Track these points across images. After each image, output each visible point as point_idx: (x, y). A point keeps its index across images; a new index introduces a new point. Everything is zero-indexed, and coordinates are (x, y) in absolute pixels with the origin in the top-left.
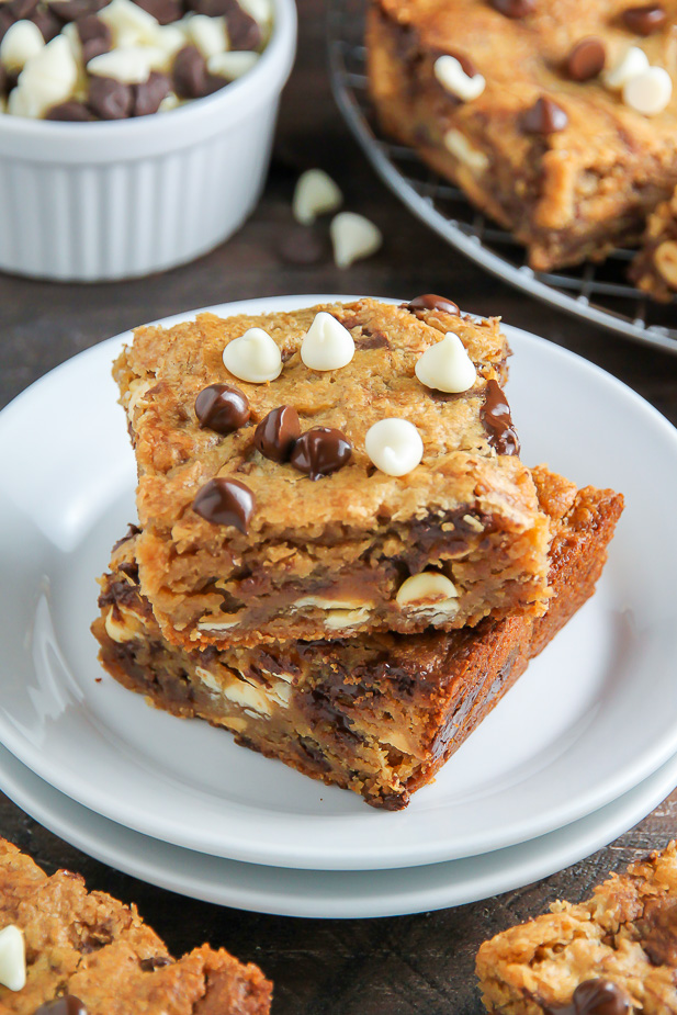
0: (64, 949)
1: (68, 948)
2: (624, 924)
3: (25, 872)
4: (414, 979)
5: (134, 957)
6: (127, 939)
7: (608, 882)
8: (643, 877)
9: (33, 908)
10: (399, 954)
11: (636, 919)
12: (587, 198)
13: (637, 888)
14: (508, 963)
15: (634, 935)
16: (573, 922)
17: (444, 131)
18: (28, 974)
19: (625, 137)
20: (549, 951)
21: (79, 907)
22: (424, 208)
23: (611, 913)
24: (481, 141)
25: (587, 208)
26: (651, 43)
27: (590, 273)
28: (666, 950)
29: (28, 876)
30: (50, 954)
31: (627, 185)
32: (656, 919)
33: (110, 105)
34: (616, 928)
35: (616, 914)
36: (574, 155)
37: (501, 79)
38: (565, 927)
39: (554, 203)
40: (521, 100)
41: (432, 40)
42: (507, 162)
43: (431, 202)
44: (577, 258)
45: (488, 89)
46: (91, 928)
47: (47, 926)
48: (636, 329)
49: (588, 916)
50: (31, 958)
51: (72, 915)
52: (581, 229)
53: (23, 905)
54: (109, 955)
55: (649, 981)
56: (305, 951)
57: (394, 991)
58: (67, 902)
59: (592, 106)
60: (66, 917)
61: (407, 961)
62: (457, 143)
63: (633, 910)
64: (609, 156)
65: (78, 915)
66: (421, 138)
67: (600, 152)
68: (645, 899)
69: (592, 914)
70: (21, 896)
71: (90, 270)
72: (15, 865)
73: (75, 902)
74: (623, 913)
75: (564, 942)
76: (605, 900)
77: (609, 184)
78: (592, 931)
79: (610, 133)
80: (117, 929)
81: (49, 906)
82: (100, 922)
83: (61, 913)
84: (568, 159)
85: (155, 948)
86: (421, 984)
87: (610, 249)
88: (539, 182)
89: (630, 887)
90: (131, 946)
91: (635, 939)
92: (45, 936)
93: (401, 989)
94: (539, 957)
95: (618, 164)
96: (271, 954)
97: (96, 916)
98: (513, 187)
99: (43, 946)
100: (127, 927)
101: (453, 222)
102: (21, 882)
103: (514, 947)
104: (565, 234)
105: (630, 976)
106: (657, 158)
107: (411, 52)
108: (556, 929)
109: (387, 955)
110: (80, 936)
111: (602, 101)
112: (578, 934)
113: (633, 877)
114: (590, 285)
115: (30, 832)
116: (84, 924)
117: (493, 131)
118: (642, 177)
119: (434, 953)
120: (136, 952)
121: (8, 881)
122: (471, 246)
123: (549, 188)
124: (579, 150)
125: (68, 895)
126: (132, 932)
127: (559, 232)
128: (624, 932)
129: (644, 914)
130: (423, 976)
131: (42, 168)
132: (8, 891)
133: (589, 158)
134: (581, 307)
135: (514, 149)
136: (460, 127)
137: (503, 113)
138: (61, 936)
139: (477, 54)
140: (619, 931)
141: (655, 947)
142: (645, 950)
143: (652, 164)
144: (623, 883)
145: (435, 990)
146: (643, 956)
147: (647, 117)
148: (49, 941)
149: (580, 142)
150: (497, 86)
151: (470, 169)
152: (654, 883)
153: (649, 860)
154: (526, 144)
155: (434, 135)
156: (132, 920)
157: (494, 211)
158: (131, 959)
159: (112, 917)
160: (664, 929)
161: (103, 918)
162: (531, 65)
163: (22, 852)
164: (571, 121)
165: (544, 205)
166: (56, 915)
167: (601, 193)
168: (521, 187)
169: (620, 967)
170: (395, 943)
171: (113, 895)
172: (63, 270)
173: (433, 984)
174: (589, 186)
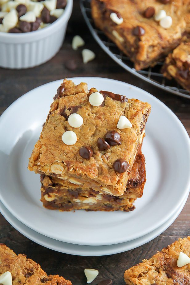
0: (22, 277)
1: (23, 276)
2: (161, 266)
3: (11, 255)
4: (108, 274)
5: (39, 278)
6: (37, 273)
7: (157, 254)
8: (166, 252)
9: (13, 265)
10: (104, 267)
11: (164, 265)
12: (150, 53)
13: (164, 256)
14: (132, 278)
15: (163, 269)
16: (148, 266)
17: (112, 30)
18: (13, 283)
19: (160, 36)
20: (142, 274)
21: (25, 265)
22: (107, 50)
23: (158, 263)
24: (122, 35)
25: (150, 55)
26: (167, 6)
27: (150, 70)
28: (171, 274)
29: (12, 256)
30: (18, 278)
31: (160, 48)
32: (169, 265)
33: (25, 29)
34: (159, 268)
35: (159, 264)
36: (147, 43)
37: (128, 19)
38: (146, 268)
39: (141, 54)
40: (133, 25)
41: (109, 7)
42: (129, 42)
43: (108, 48)
44: (147, 66)
45: (124, 22)
46: (28, 270)
47: (17, 270)
48: (162, 87)
49: (152, 264)
50: (13, 279)
51: (23, 266)
52: (148, 60)
53: (11, 265)
54: (33, 278)
55: (167, 283)
56: (80, 266)
57: (103, 277)
58: (22, 263)
59: (152, 27)
60: (22, 267)
61: (106, 268)
62: (115, 33)
63: (163, 262)
64: (156, 42)
65: (25, 267)
66: (106, 29)
67: (153, 41)
68: (166, 259)
69: (153, 263)
70: (10, 262)
71: (19, 66)
72: (8, 253)
73: (24, 263)
74: (161, 264)
75: (146, 271)
76: (156, 259)
77: (156, 48)
78: (153, 268)
79: (156, 35)
80: (35, 270)
81: (17, 265)
82: (30, 268)
83: (20, 266)
84: (145, 44)
85: (44, 276)
86: (110, 275)
87: (155, 63)
88: (138, 49)
89: (162, 256)
90: (38, 276)
91: (164, 270)
92: (17, 273)
93: (104, 276)
94: (140, 276)
95: (159, 44)
96: (72, 267)
97: (29, 267)
98: (130, 49)
99: (16, 276)
100: (37, 270)
101: (115, 54)
102: (10, 258)
103: (134, 274)
104: (144, 62)
105: (163, 281)
106: (168, 41)
107: (103, 10)
108: (144, 269)
109: (101, 267)
110: (25, 272)
111: (154, 24)
112: (150, 269)
113: (163, 252)
114: (150, 73)
115: (10, 233)
116: (26, 269)
117: (125, 33)
118: (164, 46)
119: (112, 266)
120: (40, 277)
121: (7, 258)
122: (119, 61)
123: (140, 50)
124: (148, 41)
125: (22, 261)
126: (38, 271)
127: (143, 61)
128: (161, 268)
129: (166, 264)
130: (110, 273)
131: (7, 45)
132: (7, 261)
133: (151, 43)
134: (148, 80)
135: (131, 39)
136: (117, 30)
137: (128, 29)
138: (21, 273)
139: (121, 11)
140: (160, 268)
141: (169, 273)
142: (166, 274)
143: (167, 43)
144: (161, 254)
145: (113, 277)
146: (166, 275)
147: (166, 29)
148: (18, 274)
149: (148, 38)
150: (126, 21)
151: (119, 41)
152: (169, 254)
153: (167, 248)
154: (134, 38)
155: (109, 30)
156: (38, 268)
157: (125, 52)
158: (38, 279)
159: (33, 267)
160: (171, 268)
161: (31, 267)
162: (135, 14)
163: (10, 249)
164: (146, 32)
165: (139, 55)
166: (19, 267)
167: (153, 51)
168: (133, 49)
169: (160, 279)
170: (103, 263)
171: (33, 260)
172: (12, 66)
173: (113, 275)
174: (150, 50)
